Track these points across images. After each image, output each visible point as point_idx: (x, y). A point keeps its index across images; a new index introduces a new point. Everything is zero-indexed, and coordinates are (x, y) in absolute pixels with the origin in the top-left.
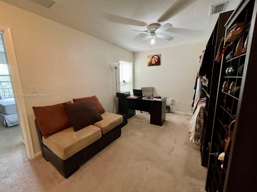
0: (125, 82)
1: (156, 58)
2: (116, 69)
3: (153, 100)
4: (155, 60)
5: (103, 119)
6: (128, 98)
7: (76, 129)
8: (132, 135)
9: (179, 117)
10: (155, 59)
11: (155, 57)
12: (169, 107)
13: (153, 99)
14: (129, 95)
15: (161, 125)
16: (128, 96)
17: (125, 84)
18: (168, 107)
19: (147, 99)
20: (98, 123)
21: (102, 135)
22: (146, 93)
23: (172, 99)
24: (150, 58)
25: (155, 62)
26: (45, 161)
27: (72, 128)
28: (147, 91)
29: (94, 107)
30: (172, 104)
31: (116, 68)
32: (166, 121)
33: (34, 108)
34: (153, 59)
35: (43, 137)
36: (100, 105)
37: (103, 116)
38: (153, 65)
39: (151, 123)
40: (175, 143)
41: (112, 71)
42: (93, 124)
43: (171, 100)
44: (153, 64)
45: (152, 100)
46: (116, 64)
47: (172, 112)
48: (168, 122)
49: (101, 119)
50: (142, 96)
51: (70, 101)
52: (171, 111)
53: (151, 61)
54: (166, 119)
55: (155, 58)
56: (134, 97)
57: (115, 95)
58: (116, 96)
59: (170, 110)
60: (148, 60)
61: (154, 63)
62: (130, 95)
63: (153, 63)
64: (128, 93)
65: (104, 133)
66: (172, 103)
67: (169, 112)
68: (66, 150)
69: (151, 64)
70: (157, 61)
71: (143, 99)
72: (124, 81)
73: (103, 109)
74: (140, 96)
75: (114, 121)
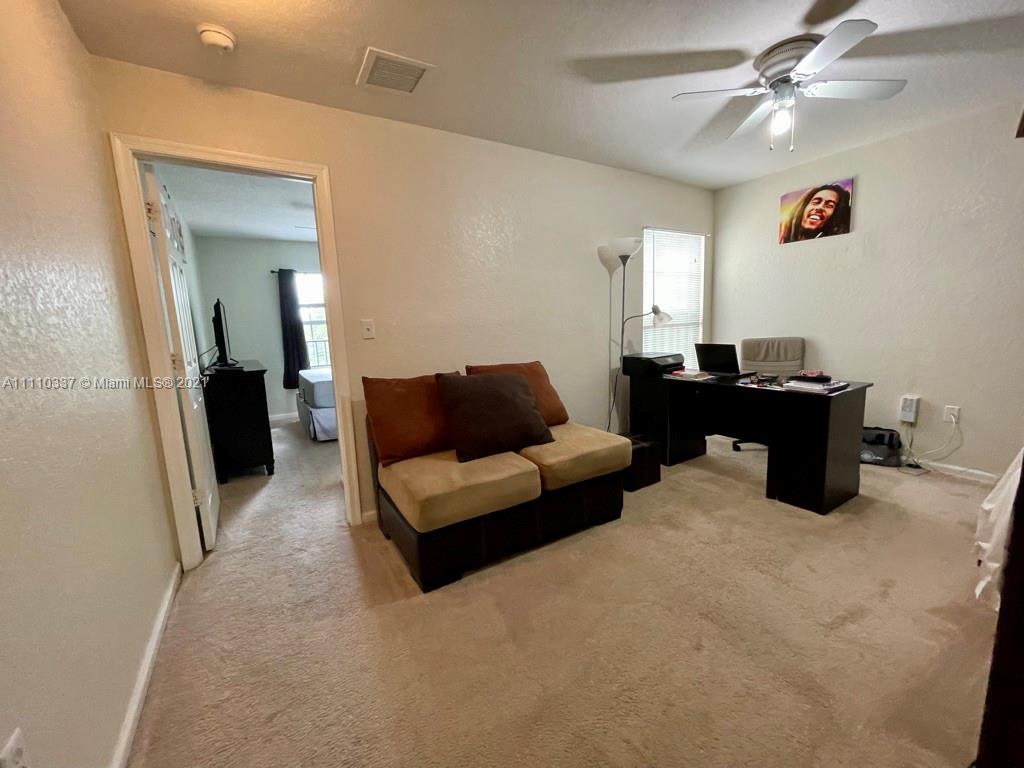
0: (661, 315)
1: (827, 202)
2: (624, 265)
3: (783, 389)
4: (820, 211)
5: (553, 441)
6: (671, 377)
7: (464, 456)
8: (669, 522)
9: (953, 495)
10: (820, 206)
11: (819, 195)
12: (891, 436)
13: (782, 386)
14: (679, 366)
15: (823, 510)
16: (670, 373)
17: (661, 320)
18: (886, 440)
19: (755, 386)
20: (534, 450)
21: (544, 490)
22: (763, 363)
23: (915, 397)
24: (795, 205)
25: (822, 218)
26: (382, 537)
27: (454, 451)
28: (772, 354)
29: (524, 396)
30: (912, 425)
31: (624, 259)
32: (863, 497)
33: (365, 380)
34: (810, 207)
35: (380, 465)
36: (552, 394)
37: (555, 432)
38: (809, 234)
39: (771, 494)
40: (884, 595)
41: (611, 272)
42: (517, 451)
43: (906, 399)
44: (809, 230)
45: (778, 389)
46: (626, 244)
47: (917, 467)
48: (870, 502)
49: (546, 438)
50: (734, 374)
51: (458, 372)
52: (904, 458)
53: (800, 218)
54: (861, 492)
55: (820, 200)
56: (696, 376)
57: (617, 364)
58: (621, 371)
59: (898, 455)
60: (785, 216)
61: (812, 223)
62: (683, 368)
63: (807, 225)
64: (671, 361)
65: (550, 487)
66: (912, 420)
67: (894, 460)
68: (427, 504)
69: (796, 232)
70: (829, 212)
71: (740, 383)
72: (656, 311)
73: (562, 410)
74: (729, 375)
75: (593, 453)
